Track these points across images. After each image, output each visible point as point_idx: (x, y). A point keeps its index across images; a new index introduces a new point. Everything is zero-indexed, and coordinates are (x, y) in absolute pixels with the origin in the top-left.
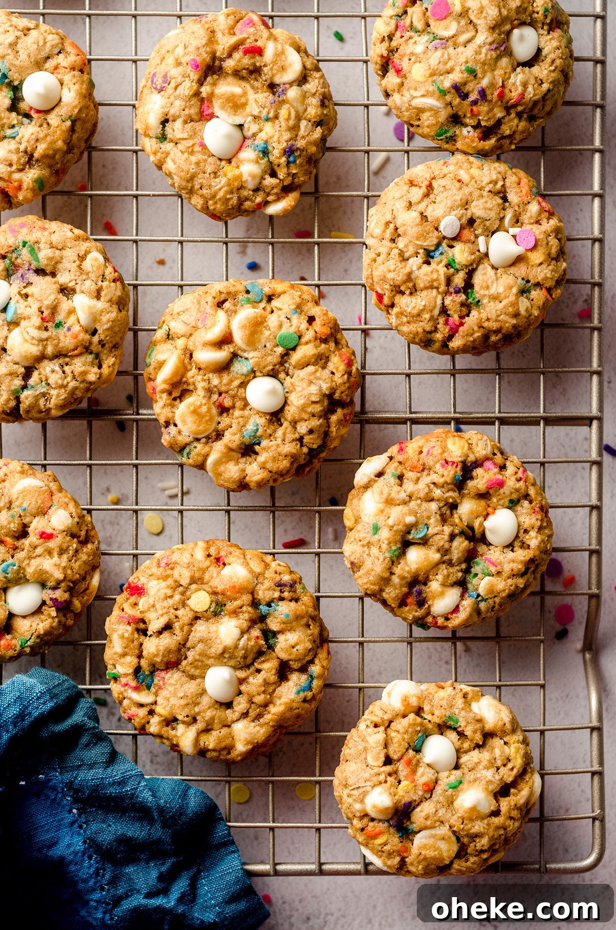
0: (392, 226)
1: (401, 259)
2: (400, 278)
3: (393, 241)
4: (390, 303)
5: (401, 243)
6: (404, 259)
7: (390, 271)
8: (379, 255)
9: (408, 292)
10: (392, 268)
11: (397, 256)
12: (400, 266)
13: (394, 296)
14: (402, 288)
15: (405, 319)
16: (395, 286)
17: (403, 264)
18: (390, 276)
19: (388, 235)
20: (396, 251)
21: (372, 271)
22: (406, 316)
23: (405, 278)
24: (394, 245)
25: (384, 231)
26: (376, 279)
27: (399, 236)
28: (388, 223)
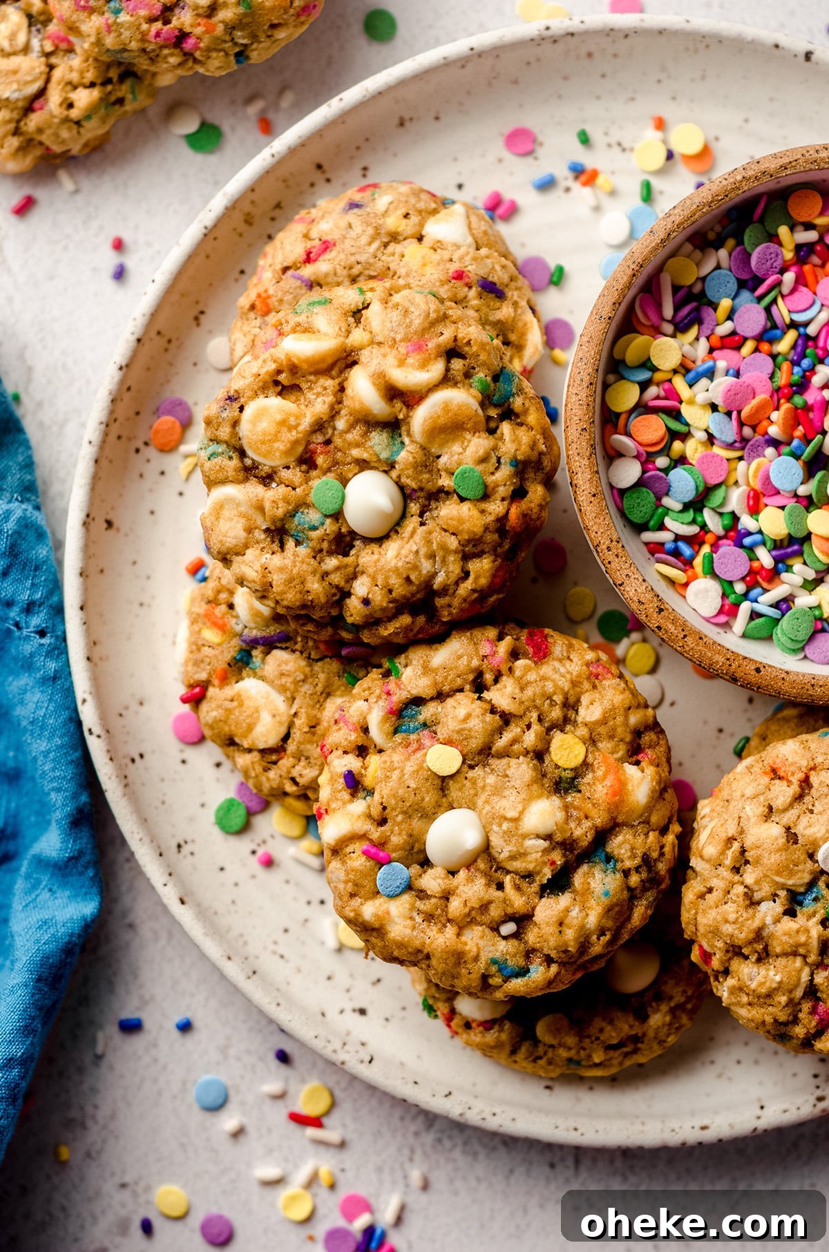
0: (736, 845)
1: (748, 902)
2: (743, 936)
3: (736, 870)
4: (722, 969)
5: (750, 876)
6: (752, 902)
7: (727, 921)
8: (710, 890)
9: (754, 958)
10: (732, 917)
11: (741, 898)
12: (745, 915)
13: (730, 959)
14: (745, 951)
15: (745, 999)
16: (732, 946)
17: (751, 911)
18: (728, 929)
19: (728, 862)
20: (740, 889)
21: (696, 913)
22: (748, 994)
23: (752, 936)
24: (737, 878)
25: (723, 853)
26: (702, 929)
27: (747, 862)
28: (730, 840)
